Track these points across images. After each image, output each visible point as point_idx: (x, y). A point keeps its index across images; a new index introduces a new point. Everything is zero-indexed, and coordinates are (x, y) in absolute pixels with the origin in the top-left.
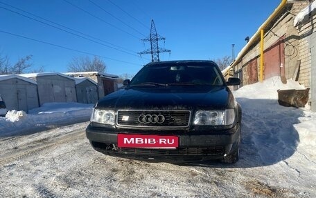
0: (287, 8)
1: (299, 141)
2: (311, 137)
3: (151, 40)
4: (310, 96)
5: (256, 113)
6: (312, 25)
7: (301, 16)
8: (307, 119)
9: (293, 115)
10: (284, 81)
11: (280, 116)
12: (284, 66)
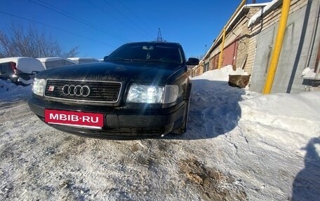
0: (245, 12)
1: (240, 116)
2: (251, 113)
4: (250, 80)
5: (212, 90)
6: (262, 25)
7: (254, 18)
8: (246, 96)
9: (237, 93)
10: (234, 69)
11: (228, 94)
12: (236, 58)
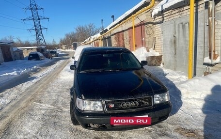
3: (31, 9)
4: (163, 59)
6: (163, 17)
12: (145, 39)
